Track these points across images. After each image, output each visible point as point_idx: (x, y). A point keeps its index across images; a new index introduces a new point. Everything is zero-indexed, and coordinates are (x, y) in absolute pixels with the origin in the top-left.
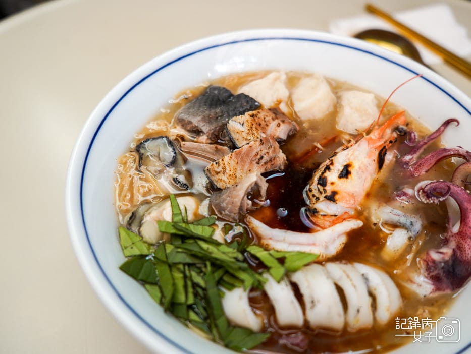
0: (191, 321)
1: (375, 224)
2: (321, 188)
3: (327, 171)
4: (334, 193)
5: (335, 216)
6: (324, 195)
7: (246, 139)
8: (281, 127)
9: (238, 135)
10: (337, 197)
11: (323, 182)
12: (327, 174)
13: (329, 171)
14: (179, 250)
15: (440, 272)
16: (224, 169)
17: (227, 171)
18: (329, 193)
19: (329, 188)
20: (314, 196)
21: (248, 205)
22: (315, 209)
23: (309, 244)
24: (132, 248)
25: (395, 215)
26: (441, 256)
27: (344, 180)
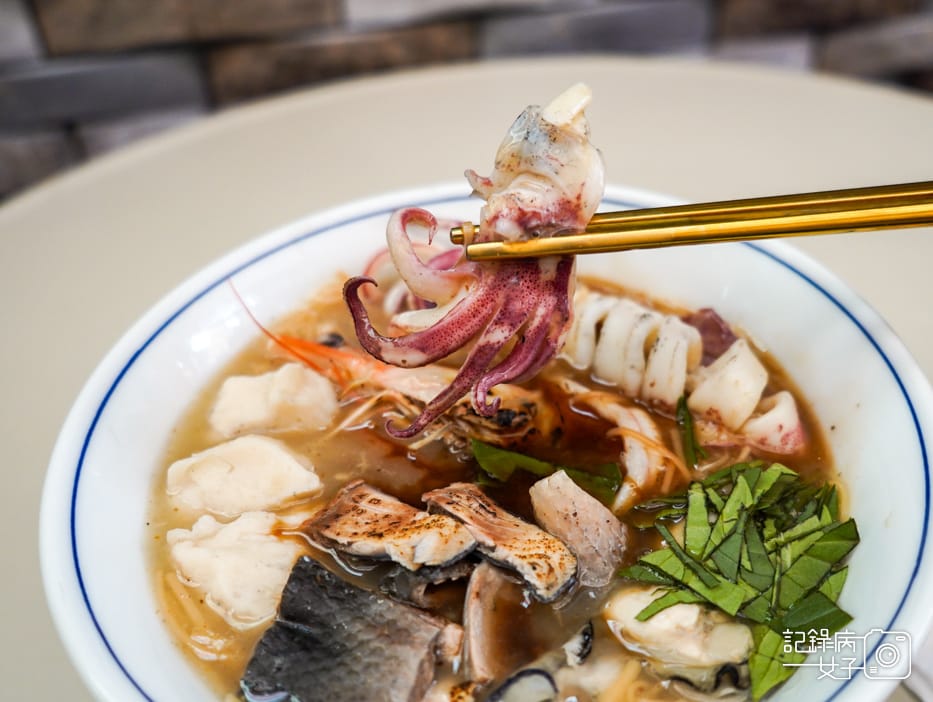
7: (457, 527)
11: (503, 418)
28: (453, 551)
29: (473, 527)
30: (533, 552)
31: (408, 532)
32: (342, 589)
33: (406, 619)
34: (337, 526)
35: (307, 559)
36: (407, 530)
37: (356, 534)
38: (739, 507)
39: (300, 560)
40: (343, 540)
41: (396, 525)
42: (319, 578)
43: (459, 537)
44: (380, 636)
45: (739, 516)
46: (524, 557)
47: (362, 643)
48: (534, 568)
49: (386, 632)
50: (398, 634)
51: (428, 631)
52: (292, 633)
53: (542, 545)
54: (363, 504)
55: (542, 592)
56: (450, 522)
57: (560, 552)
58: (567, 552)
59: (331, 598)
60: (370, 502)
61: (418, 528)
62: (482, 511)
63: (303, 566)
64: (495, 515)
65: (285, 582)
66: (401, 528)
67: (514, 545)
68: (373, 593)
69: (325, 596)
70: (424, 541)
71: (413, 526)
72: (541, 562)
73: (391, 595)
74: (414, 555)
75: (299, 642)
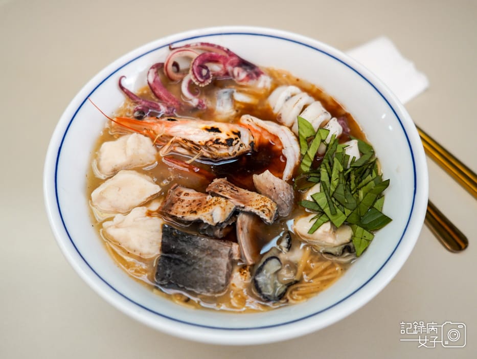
1: (237, 111)
2: (235, 142)
3: (220, 141)
5: (249, 129)
6: (239, 139)
7: (226, 202)
8: (188, 192)
9: (226, 210)
10: (235, 131)
11: (229, 142)
12: (223, 141)
13: (219, 139)
17: (263, 204)
18: (237, 136)
19: (233, 136)
20: (239, 149)
22: (250, 144)
24: (365, 237)
26: (241, 73)
27: (220, 130)
28: (228, 213)
29: (233, 200)
30: (261, 206)
31: (206, 208)
32: (184, 236)
33: (215, 245)
34: (174, 208)
35: (166, 226)
36: (206, 207)
37: (184, 213)
38: (338, 172)
39: (163, 227)
40: (179, 216)
41: (200, 205)
42: (174, 234)
43: (229, 206)
44: (207, 255)
45: (339, 176)
46: (258, 209)
47: (200, 259)
48: (264, 212)
49: (209, 253)
50: (215, 253)
51: (226, 249)
52: (169, 258)
53: (263, 202)
54: (182, 197)
55: (269, 221)
56: (223, 200)
57: (269, 202)
58: (272, 201)
59: (181, 241)
60: (184, 195)
61: (210, 205)
62: (232, 191)
63: (166, 230)
64: (237, 191)
65: (161, 237)
66: (203, 206)
67: (252, 204)
68: (198, 236)
69: (179, 241)
70: (215, 211)
71: (208, 205)
72: (265, 209)
73: (206, 236)
74: (213, 219)
75: (174, 262)
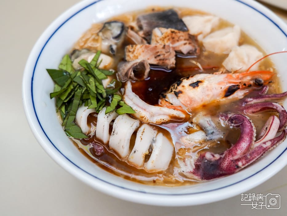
0: (61, 111)
4: (181, 92)
5: (172, 104)
7: (157, 42)
8: (186, 46)
9: (155, 37)
10: (180, 95)
11: (179, 83)
12: (185, 81)
13: (187, 80)
14: (81, 77)
15: (202, 164)
16: (134, 51)
17: (135, 53)
18: (177, 91)
19: (179, 88)
21: (131, 74)
22: (166, 96)
23: (142, 109)
24: (64, 66)
25: (208, 123)
26: (212, 157)
27: (191, 88)
